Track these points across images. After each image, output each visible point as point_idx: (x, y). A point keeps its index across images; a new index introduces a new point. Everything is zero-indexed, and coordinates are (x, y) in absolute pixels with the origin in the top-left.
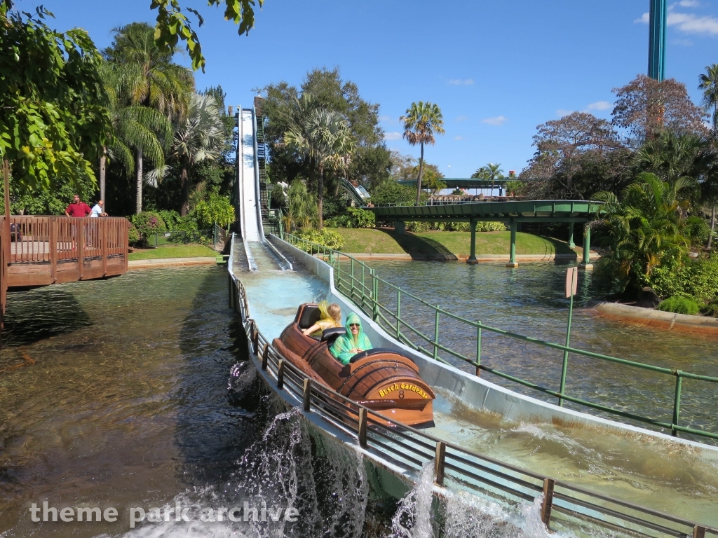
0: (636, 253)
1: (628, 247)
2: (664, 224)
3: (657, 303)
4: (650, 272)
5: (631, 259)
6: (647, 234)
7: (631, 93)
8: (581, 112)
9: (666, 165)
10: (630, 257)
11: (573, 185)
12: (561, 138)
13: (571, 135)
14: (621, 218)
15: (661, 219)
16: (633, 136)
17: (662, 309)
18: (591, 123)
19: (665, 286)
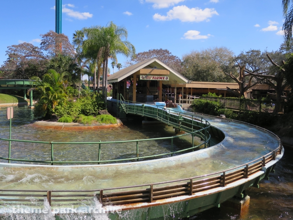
0: (49, 101)
1: (46, 99)
2: (59, 89)
3: (57, 119)
4: (54, 108)
5: (47, 103)
6: (53, 93)
7: (48, 37)
8: (27, 43)
9: (59, 67)
10: (46, 102)
11: (25, 73)
12: (19, 53)
13: (23, 52)
14: (42, 87)
15: (57, 87)
16: (49, 54)
17: (59, 122)
18: (32, 47)
19: (60, 113)
